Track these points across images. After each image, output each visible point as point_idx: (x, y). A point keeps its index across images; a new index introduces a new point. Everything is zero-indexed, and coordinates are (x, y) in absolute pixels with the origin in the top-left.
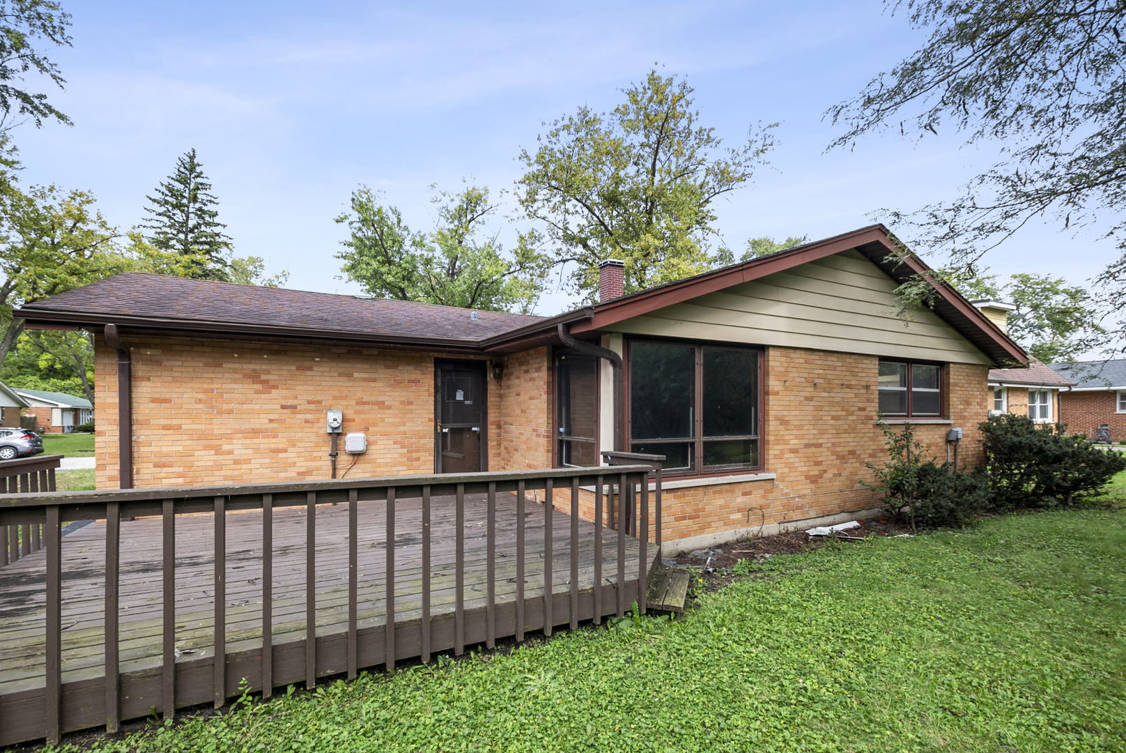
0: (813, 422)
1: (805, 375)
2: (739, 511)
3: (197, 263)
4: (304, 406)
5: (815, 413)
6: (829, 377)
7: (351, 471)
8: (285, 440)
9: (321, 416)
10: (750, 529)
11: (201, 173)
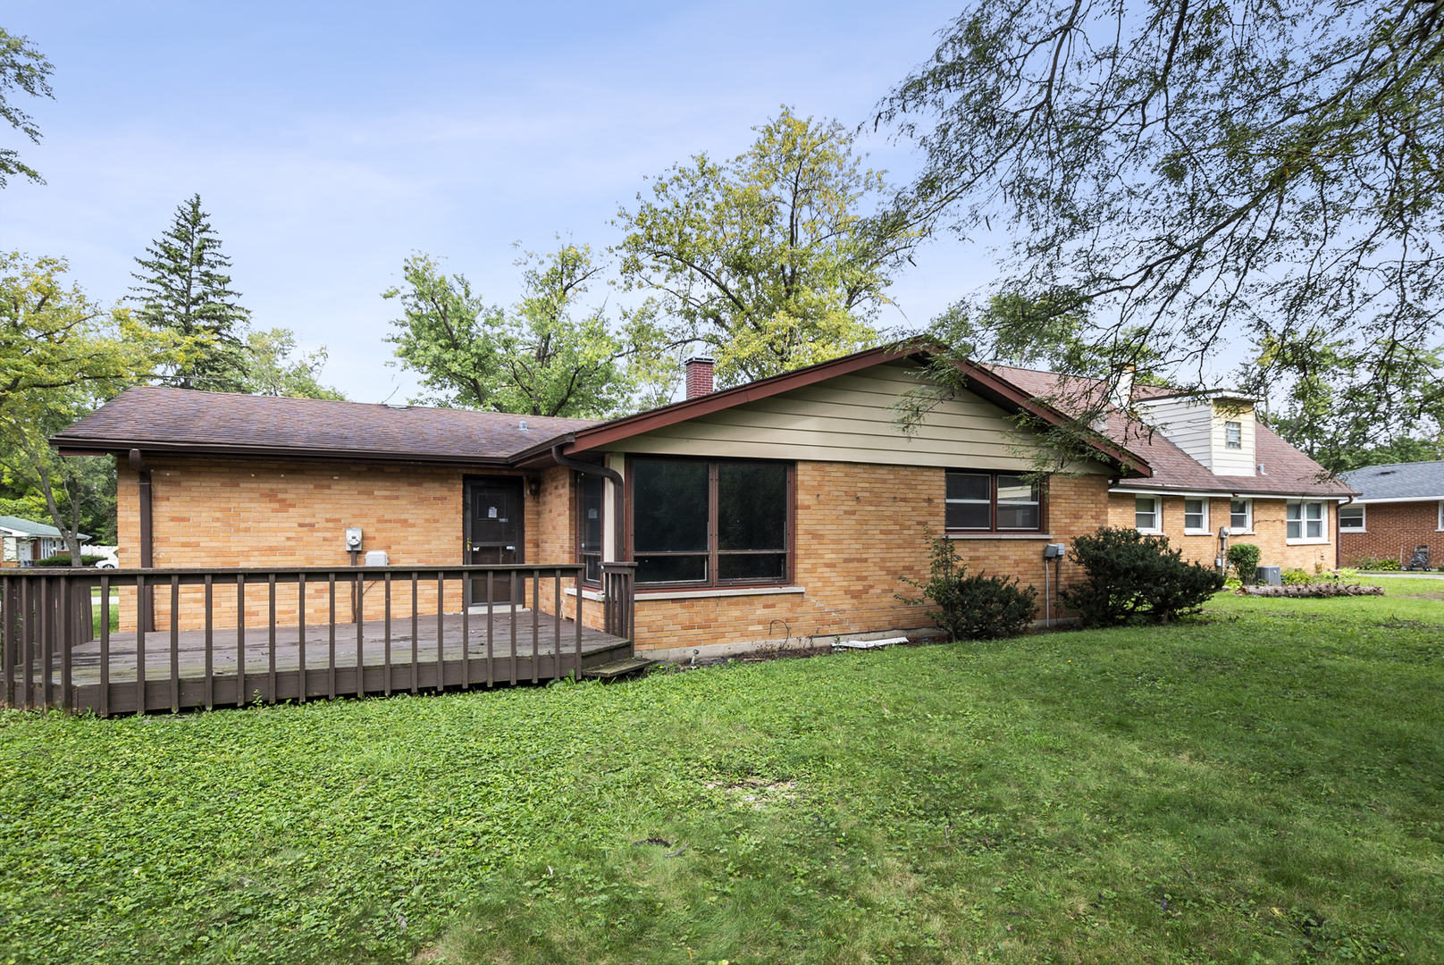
0: (854, 537)
1: (844, 489)
2: (759, 623)
3: (201, 345)
4: (322, 524)
5: (859, 527)
6: (876, 490)
7: (372, 589)
8: (302, 558)
9: (340, 534)
10: (770, 641)
11: (208, 226)
